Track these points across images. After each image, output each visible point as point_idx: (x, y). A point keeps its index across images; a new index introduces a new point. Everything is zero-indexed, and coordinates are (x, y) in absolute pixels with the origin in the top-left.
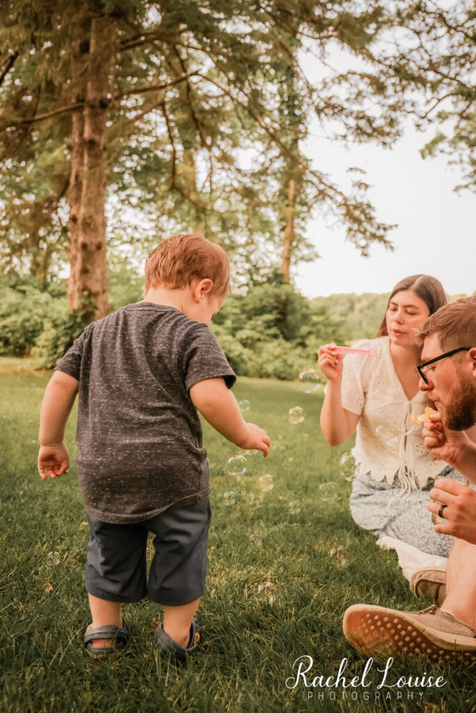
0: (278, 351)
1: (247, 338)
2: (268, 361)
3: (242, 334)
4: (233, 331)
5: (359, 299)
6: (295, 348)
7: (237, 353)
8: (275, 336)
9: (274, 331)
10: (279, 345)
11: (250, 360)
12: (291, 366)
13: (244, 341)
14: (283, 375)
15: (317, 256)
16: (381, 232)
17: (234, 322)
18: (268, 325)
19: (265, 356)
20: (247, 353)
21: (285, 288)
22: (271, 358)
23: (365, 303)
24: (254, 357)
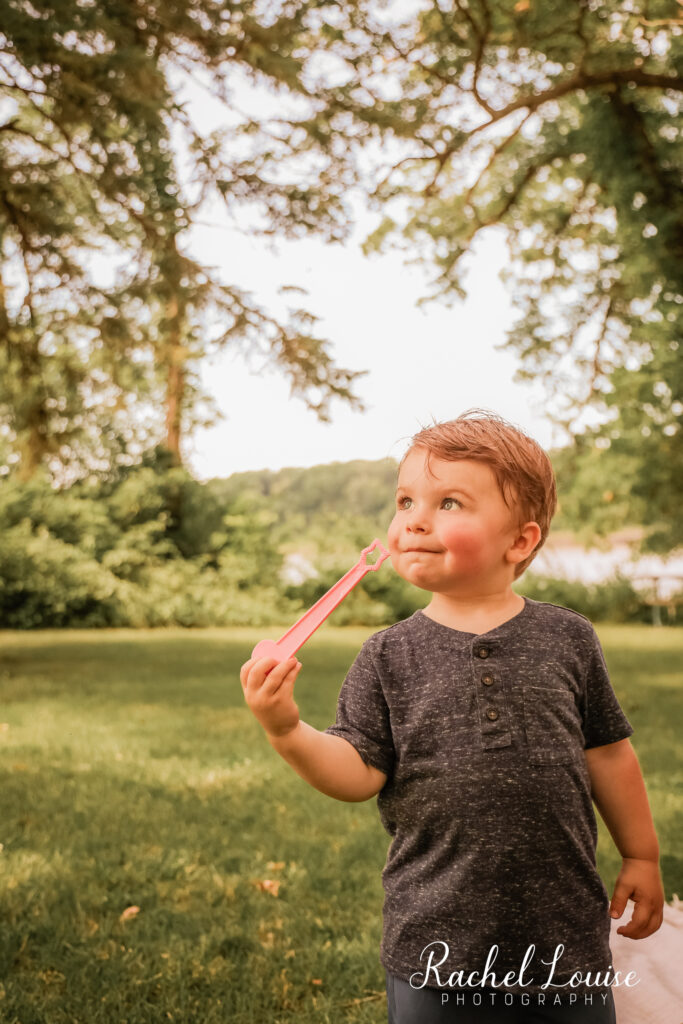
0: (176, 581)
1: (123, 564)
2: (162, 599)
3: (115, 558)
4: (99, 555)
5: (278, 477)
6: (202, 570)
7: (108, 591)
8: (168, 556)
9: (165, 546)
10: (178, 570)
11: (133, 599)
12: (200, 603)
13: (119, 570)
14: (189, 620)
15: (219, 415)
16: (342, 383)
17: (98, 538)
18: (156, 538)
19: (156, 590)
20: (125, 589)
21: (175, 475)
22: (167, 592)
23: (286, 483)
24: (139, 594)
